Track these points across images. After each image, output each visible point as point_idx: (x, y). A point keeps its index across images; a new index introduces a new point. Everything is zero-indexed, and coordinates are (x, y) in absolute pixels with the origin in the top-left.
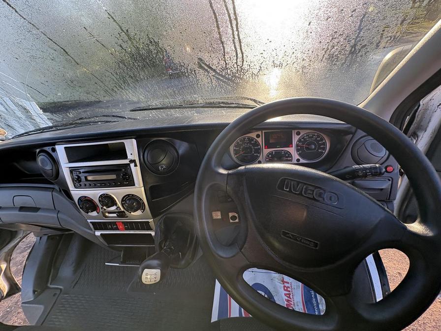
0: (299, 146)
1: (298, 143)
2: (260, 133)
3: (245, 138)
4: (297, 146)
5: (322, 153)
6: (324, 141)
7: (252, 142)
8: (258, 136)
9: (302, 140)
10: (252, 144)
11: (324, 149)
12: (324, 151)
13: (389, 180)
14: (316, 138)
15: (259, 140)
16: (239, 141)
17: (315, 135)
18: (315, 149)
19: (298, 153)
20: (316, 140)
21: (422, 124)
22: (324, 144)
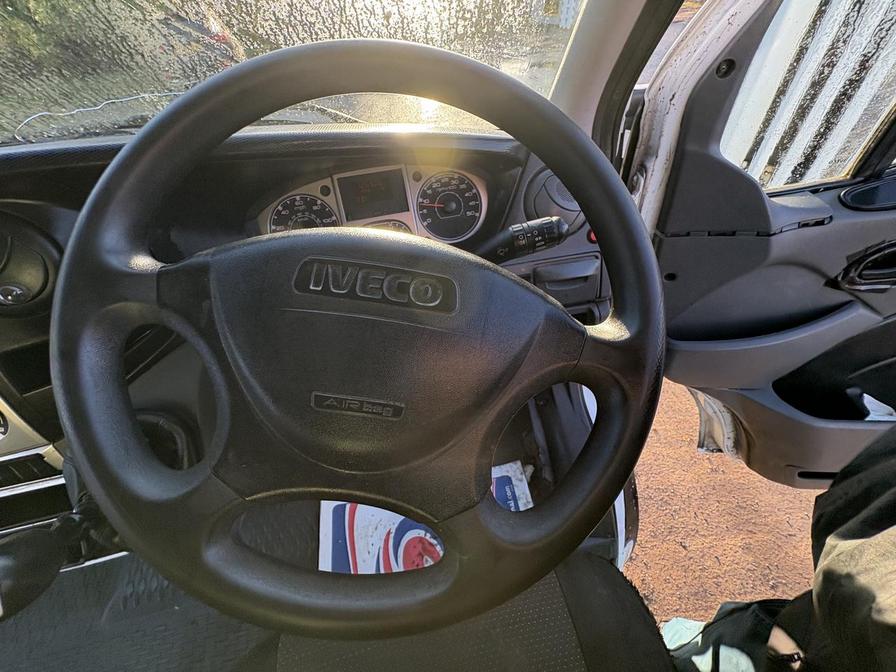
0: (424, 207)
1: (421, 200)
2: (327, 182)
3: (295, 200)
4: (421, 207)
5: (475, 219)
6: (474, 191)
7: (315, 208)
8: (325, 191)
9: (429, 192)
10: (315, 212)
11: (477, 208)
12: (477, 215)
13: (597, 258)
14: (458, 186)
15: (330, 200)
16: (280, 208)
17: (454, 179)
18: (458, 210)
19: (425, 224)
20: (458, 190)
21: (651, 143)
22: (476, 197)
